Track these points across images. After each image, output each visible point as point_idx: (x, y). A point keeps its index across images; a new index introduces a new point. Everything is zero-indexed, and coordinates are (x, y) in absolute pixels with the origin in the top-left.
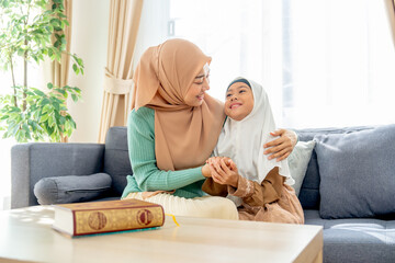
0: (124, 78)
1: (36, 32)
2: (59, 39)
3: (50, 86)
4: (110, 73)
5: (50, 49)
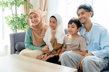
0: (44, 11)
4: (40, 9)
5: (22, 2)
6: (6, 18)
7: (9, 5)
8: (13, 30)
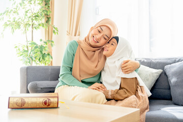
0: (75, 35)
1: (36, 16)
2: (48, 19)
3: (41, 40)
4: (69, 33)
5: (43, 24)
6: (16, 47)
7: (22, 26)
8: (27, 62)
